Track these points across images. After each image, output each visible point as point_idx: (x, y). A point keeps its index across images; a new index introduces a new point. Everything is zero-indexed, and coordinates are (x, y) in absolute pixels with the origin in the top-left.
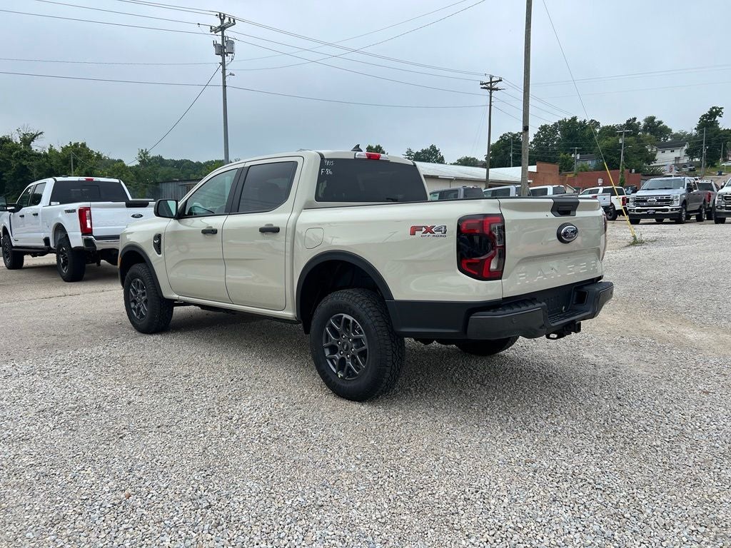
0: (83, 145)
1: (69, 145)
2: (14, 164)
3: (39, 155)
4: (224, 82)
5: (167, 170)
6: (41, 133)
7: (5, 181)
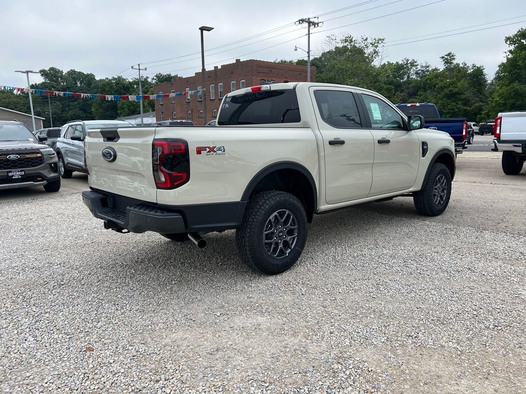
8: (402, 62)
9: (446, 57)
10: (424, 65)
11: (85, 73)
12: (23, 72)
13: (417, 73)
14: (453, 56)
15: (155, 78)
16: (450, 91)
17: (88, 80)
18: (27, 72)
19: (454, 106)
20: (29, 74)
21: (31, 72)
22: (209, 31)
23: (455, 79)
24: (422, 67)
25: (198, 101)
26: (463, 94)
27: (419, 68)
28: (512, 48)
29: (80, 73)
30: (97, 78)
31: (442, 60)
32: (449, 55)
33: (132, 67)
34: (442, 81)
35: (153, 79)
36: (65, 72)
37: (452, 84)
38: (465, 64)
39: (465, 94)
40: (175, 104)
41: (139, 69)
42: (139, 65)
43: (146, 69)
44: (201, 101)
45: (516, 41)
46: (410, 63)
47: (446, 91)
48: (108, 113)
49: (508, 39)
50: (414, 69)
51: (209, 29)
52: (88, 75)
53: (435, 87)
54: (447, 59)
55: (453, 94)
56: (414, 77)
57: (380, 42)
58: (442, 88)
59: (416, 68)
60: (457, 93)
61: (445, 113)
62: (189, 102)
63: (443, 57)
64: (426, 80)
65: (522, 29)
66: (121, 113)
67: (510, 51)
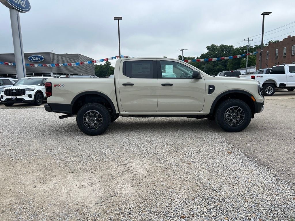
11: (228, 46)
12: (181, 50)
15: (268, 44)
17: (229, 49)
18: (182, 50)
20: (183, 51)
21: (184, 50)
22: (269, 14)
25: (283, 57)
29: (226, 45)
30: (235, 48)
33: (244, 40)
35: (267, 44)
36: (218, 46)
40: (268, 60)
41: (248, 41)
42: (248, 38)
43: (253, 40)
44: (285, 57)
48: (235, 67)
51: (268, 13)
52: (230, 46)
62: (277, 58)
66: (242, 66)
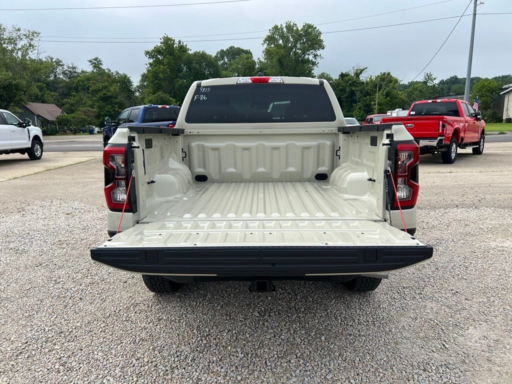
0: (389, 74)
1: (380, 75)
2: (348, 90)
3: (363, 83)
4: (475, 11)
5: (458, 86)
6: (366, 68)
7: (343, 100)
8: (46, 60)
9: (93, 61)
10: (71, 66)
13: (64, 73)
14: (100, 61)
16: (104, 94)
19: (110, 109)
23: (107, 84)
24: (69, 67)
26: (116, 98)
27: (66, 68)
28: (151, 61)
31: (90, 63)
32: (96, 59)
34: (94, 84)
37: (105, 87)
38: (110, 71)
39: (118, 99)
45: (153, 56)
46: (55, 62)
47: (101, 94)
49: (147, 53)
50: (61, 68)
53: (89, 89)
54: (95, 63)
55: (107, 97)
56: (61, 76)
57: (35, 35)
58: (96, 92)
59: (63, 68)
60: (110, 97)
61: (103, 115)
63: (90, 61)
64: (78, 82)
65: (157, 46)
67: (150, 64)
